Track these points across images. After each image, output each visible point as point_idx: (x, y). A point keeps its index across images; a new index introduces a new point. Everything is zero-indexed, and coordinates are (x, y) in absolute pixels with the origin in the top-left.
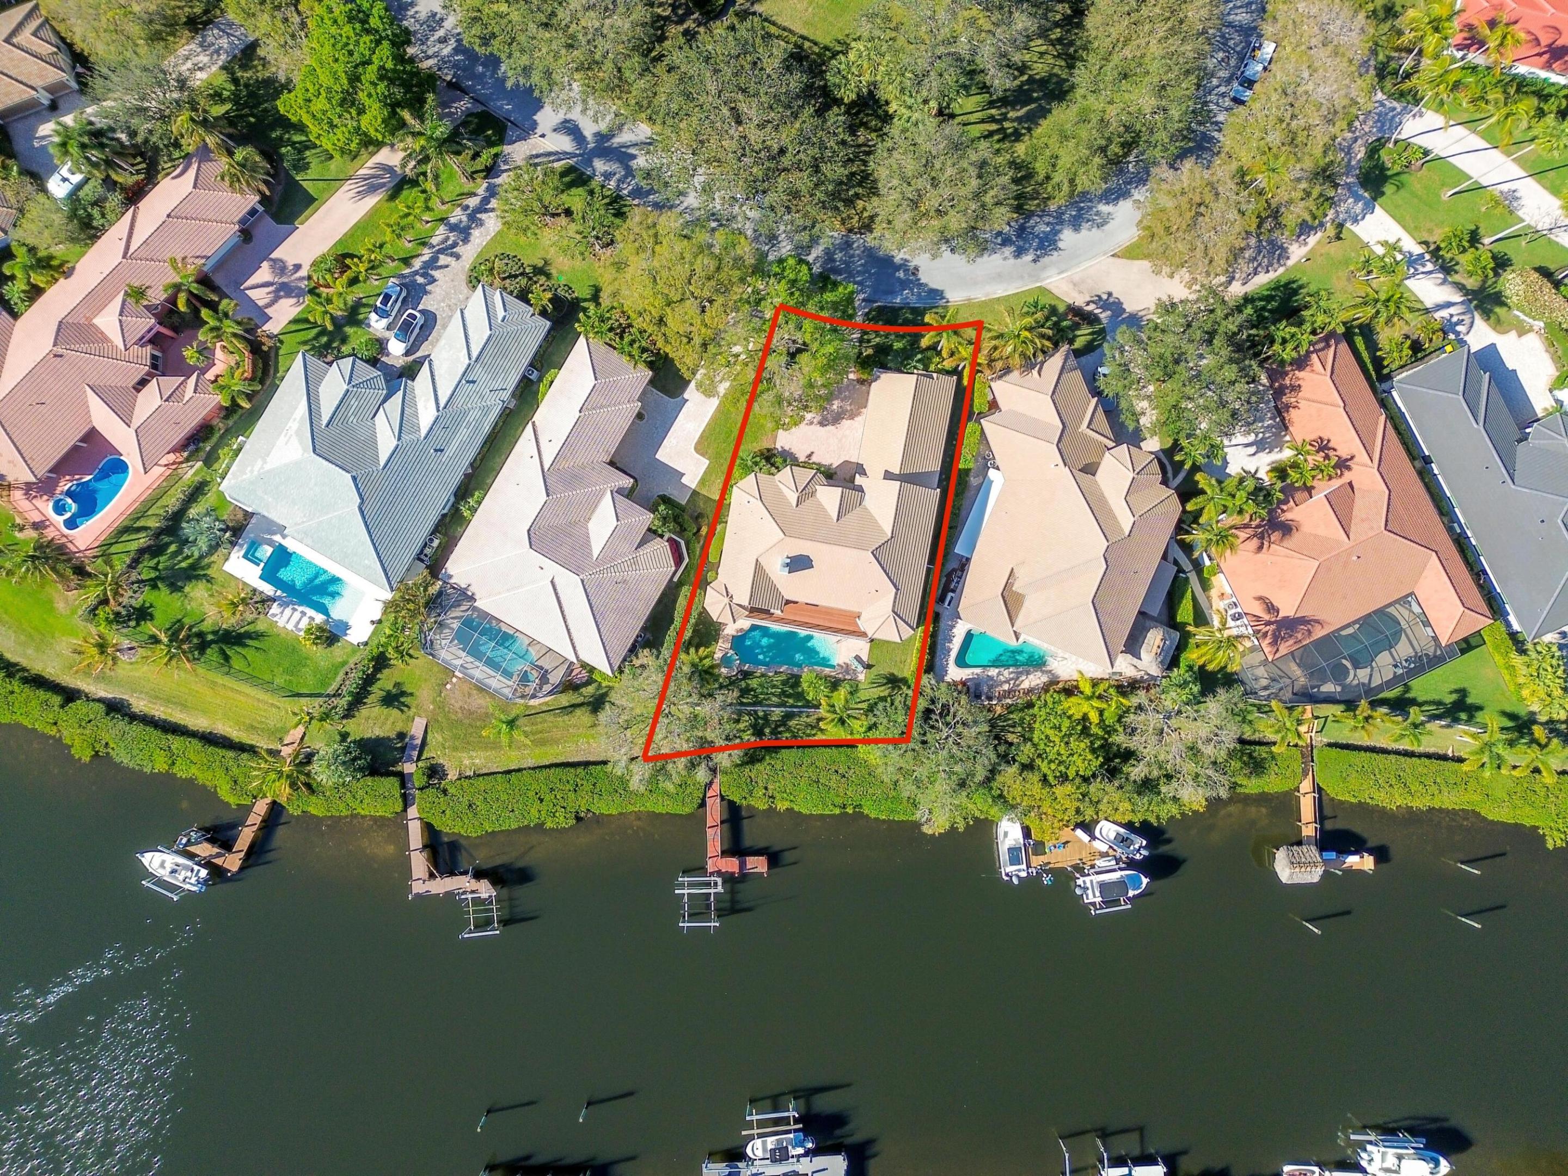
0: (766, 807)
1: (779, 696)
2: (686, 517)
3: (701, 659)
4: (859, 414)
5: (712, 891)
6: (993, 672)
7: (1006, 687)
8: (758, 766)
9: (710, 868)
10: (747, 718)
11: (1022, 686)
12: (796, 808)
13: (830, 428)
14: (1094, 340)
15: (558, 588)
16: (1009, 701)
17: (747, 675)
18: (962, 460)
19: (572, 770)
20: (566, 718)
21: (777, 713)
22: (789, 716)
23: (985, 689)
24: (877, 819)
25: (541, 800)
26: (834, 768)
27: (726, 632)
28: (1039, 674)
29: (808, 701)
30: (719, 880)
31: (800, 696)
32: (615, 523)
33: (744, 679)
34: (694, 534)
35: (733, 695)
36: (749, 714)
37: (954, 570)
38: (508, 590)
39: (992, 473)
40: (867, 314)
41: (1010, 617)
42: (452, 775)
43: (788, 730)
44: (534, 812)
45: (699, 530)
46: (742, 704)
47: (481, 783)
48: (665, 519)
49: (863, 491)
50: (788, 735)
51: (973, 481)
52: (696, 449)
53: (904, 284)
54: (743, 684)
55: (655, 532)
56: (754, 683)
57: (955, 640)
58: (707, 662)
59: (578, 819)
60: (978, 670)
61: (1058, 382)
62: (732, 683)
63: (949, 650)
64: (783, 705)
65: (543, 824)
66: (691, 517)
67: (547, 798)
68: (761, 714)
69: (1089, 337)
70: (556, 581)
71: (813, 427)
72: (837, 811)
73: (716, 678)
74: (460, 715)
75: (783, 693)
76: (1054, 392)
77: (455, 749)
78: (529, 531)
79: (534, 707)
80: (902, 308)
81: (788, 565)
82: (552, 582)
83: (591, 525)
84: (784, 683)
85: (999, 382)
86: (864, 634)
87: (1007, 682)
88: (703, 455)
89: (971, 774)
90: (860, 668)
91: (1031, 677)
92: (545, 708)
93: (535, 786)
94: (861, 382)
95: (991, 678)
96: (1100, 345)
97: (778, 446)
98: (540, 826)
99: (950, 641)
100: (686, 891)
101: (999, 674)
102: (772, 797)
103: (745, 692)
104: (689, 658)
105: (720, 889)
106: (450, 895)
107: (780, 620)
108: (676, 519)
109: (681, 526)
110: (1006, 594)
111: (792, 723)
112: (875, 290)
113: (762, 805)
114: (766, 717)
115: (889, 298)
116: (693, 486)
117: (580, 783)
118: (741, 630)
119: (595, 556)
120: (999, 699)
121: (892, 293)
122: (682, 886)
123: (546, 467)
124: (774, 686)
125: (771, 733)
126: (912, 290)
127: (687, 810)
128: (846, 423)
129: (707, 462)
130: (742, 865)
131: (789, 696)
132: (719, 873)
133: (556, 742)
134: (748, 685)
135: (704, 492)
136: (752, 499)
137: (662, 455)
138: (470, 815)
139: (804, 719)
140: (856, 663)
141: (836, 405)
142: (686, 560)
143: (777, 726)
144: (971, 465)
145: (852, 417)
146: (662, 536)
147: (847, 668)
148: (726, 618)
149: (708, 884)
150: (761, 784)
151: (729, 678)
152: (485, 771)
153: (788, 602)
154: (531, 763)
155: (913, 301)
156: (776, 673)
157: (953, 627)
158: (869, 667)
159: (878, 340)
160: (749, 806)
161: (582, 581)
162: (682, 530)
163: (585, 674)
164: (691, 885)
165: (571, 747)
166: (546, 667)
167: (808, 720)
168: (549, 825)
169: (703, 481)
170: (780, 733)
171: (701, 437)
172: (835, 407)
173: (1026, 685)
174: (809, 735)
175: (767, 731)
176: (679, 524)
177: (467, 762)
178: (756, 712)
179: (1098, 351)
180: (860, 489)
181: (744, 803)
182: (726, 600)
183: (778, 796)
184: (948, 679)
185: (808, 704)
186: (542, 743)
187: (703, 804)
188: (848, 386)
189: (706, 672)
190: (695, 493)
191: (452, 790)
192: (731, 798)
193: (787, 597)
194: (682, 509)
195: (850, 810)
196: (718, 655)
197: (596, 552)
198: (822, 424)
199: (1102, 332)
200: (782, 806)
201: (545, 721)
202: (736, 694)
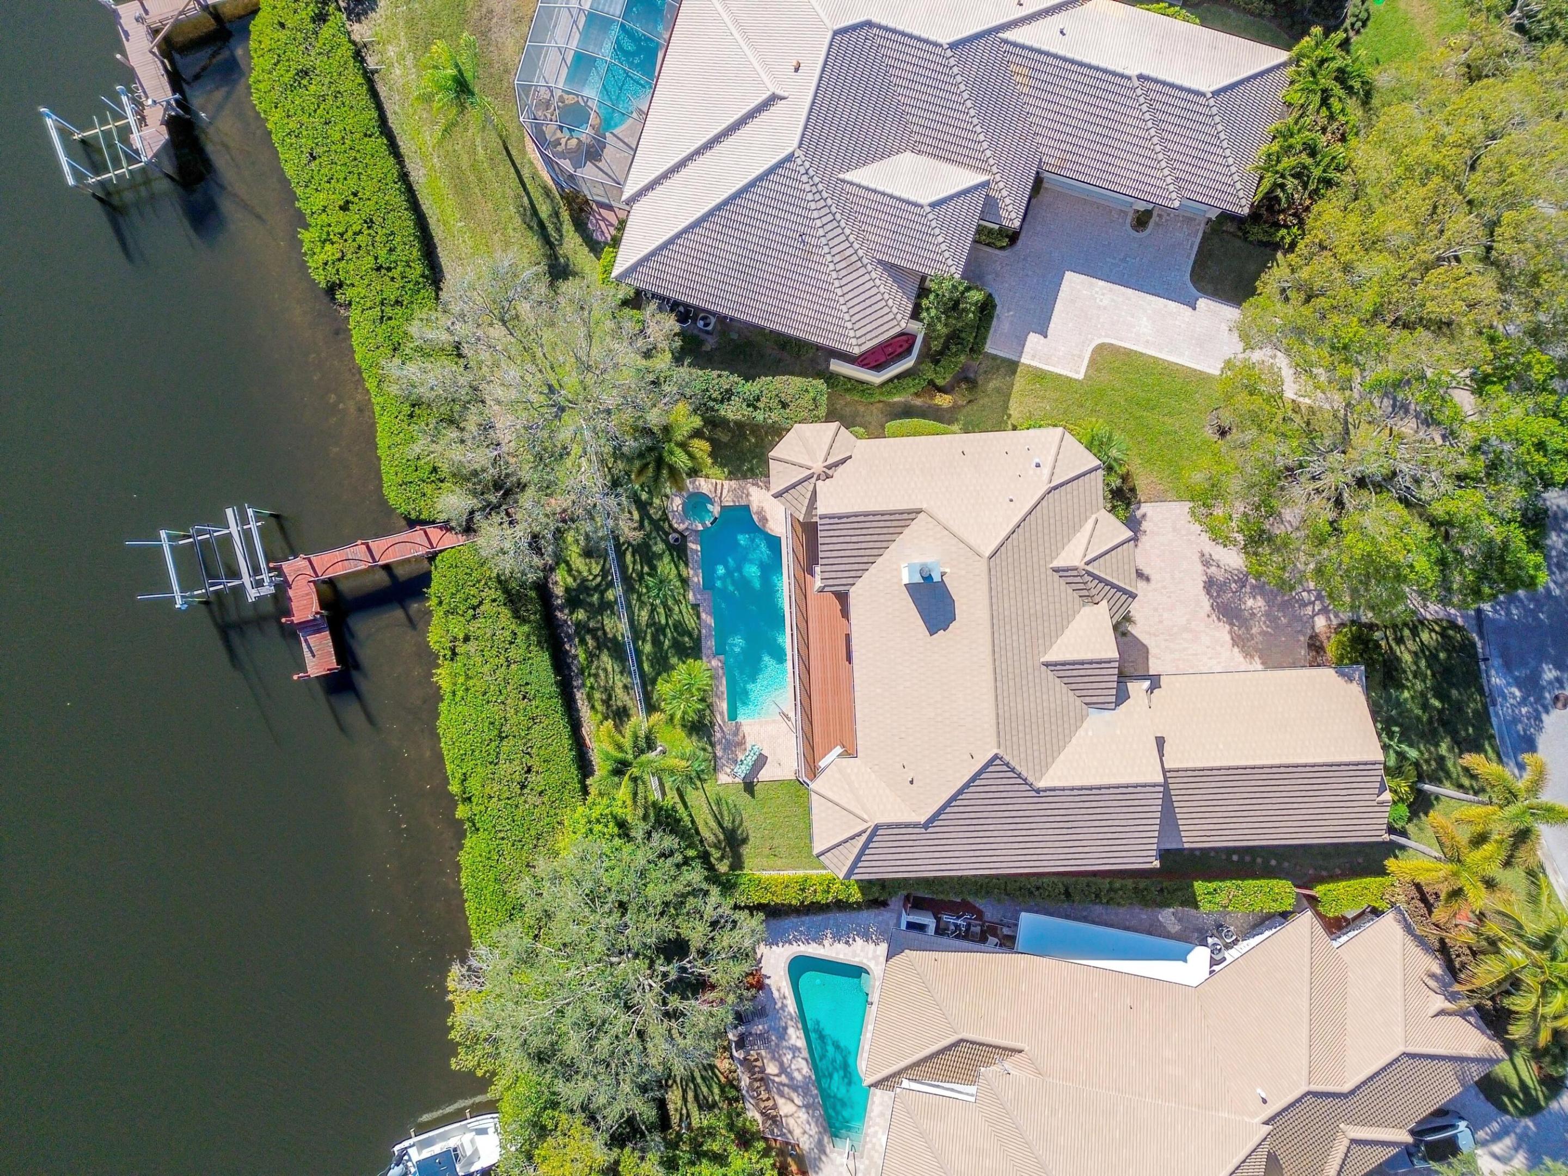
0: (435, 647)
1: (652, 623)
2: (963, 358)
3: (683, 445)
4: (1248, 655)
5: (246, 579)
6: (795, 1037)
7: (772, 1069)
8: (506, 612)
9: (294, 567)
10: (596, 569)
11: (781, 1101)
12: (443, 707)
13: (1206, 603)
14: (1512, 1095)
15: (764, 116)
16: (745, 1081)
17: (679, 550)
18: (1212, 886)
19: (416, 253)
20: (518, 221)
21: (618, 626)
22: (617, 650)
23: (759, 1028)
24: (458, 867)
25: (345, 208)
26: (535, 763)
27: (753, 490)
28: (814, 1130)
29: (654, 682)
30: (268, 590)
31: (662, 665)
32: (925, 201)
33: (670, 547)
34: (931, 383)
35: (629, 531)
36: (605, 572)
37: (980, 915)
38: (736, 21)
39: (1200, 955)
40: (1453, 625)
41: (917, 1064)
42: (361, 31)
43: (591, 656)
44: (320, 200)
45: (941, 390)
46: (620, 555)
47: (352, 81)
48: (954, 306)
49: (1118, 703)
50: (582, 657)
51: (1167, 917)
52: (1101, 348)
53: (1531, 685)
54: (659, 547)
55: (923, 292)
56: (665, 567)
57: (840, 947)
58: (680, 460)
59: (332, 289)
60: (791, 1007)
61: (1432, 1057)
62: (656, 524)
63: (819, 940)
64: (637, 633)
65: (306, 226)
66: (964, 369)
67: (354, 219)
68: (610, 595)
69: (1515, 1083)
70: (778, 109)
71: (1200, 568)
72: (454, 788)
73: (654, 486)
74: (476, 15)
75: (660, 630)
76: (1413, 1056)
77: (411, 22)
78: (869, 24)
79: (523, 151)
80: (1481, 691)
81: (928, 578)
82: (774, 99)
83: (908, 158)
84: (680, 628)
85: (1398, 930)
86: (814, 771)
87: (783, 1070)
88: (1092, 362)
89: (569, 1070)
90: (742, 770)
91: (803, 1115)
92: (526, 174)
93: (369, 187)
94: (1316, 646)
95: (782, 1034)
96: (1504, 1110)
97: (1145, 508)
98: (301, 221)
99: (837, 938)
100: (234, 529)
101: (795, 1049)
102: (454, 654)
103: (644, 552)
104: (682, 420)
105: (252, 594)
106: (129, 76)
107: (802, 590)
108: (954, 337)
109: (941, 353)
110: (963, 1048)
111: (606, 660)
112: (1504, 630)
113: (436, 637)
114: (606, 606)
115: (1496, 662)
116: (1025, 360)
117: (395, 273)
118: (764, 520)
119: (848, 176)
120: (745, 1062)
121: (1508, 666)
122: (244, 519)
123: (1009, 35)
124: (668, 611)
125: (578, 624)
126: (1524, 702)
127: (393, 495)
128: (1222, 632)
129: (1080, 376)
130: (311, 627)
131: (656, 643)
132: (282, 587)
133: (468, 212)
134: (660, 557)
135: (1019, 383)
136: (1046, 471)
137: (1073, 283)
138: (287, 78)
139: (619, 682)
140: (750, 761)
141: (1255, 604)
142: (876, 378)
143: (592, 632)
144: (1205, 907)
145: (1237, 641)
146: (915, 315)
147: (736, 743)
148: (780, 476)
149: (256, 570)
150: (473, 627)
151: (665, 518)
152: (383, 91)
153: (842, 598)
154: (418, 175)
155: (1500, 713)
156: (695, 607)
157: (867, 937)
158: (749, 787)
159: (1407, 658)
160: (429, 613)
161: (790, 158)
162: (933, 357)
163: (609, 233)
164: (247, 535)
165: (465, 244)
166: (608, 153)
167: (619, 691)
168: (305, 236)
169: (1040, 376)
170: (583, 642)
171: (1129, 353)
172: (1250, 603)
173: (785, 1108)
174: (590, 697)
175: (581, 615)
176: (946, 346)
177: (391, 51)
178: (611, 585)
179: (1490, 1108)
180: (1122, 697)
181: (433, 602)
182: (818, 467)
183: (458, 665)
184: (762, 949)
185: (647, 683)
186: (461, 188)
187: (412, 523)
188: (1299, 619)
189: (660, 462)
190: (1012, 366)
191: (327, 31)
192: (435, 575)
193: (856, 595)
194: (976, 349)
195: (461, 812)
196: (704, 485)
197: (860, 176)
198: (1210, 584)
199: (1532, 1107)
200: (443, 676)
201: (502, 183)
202: (635, 536)
